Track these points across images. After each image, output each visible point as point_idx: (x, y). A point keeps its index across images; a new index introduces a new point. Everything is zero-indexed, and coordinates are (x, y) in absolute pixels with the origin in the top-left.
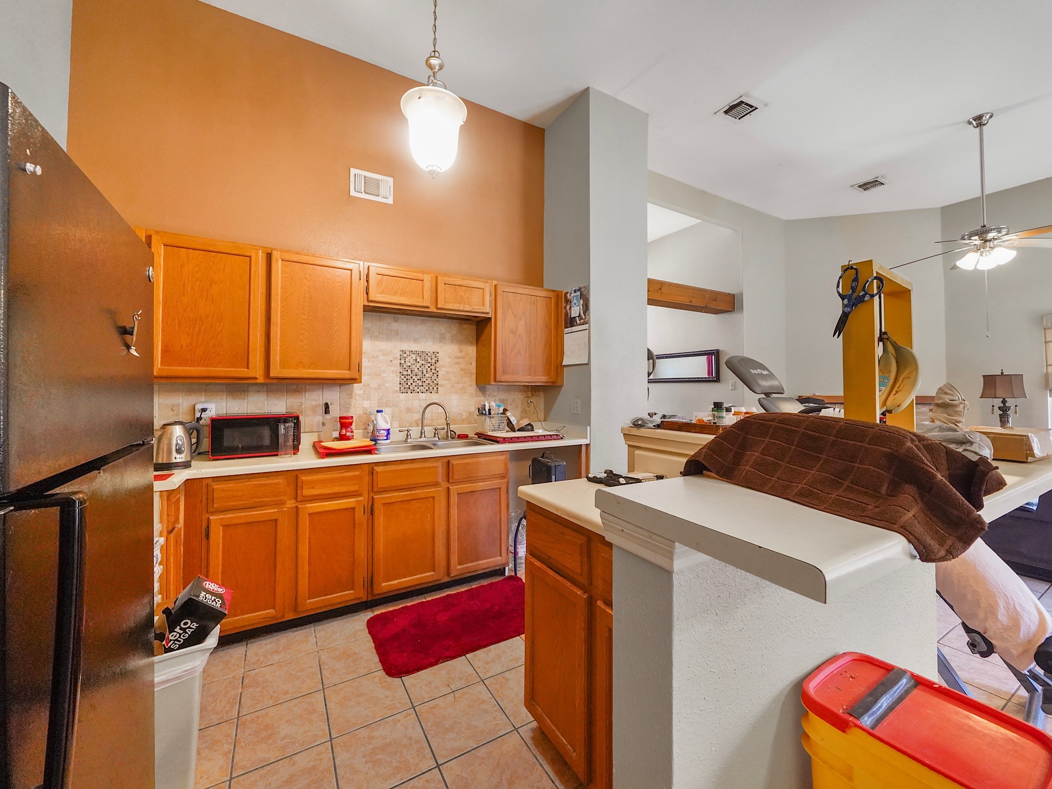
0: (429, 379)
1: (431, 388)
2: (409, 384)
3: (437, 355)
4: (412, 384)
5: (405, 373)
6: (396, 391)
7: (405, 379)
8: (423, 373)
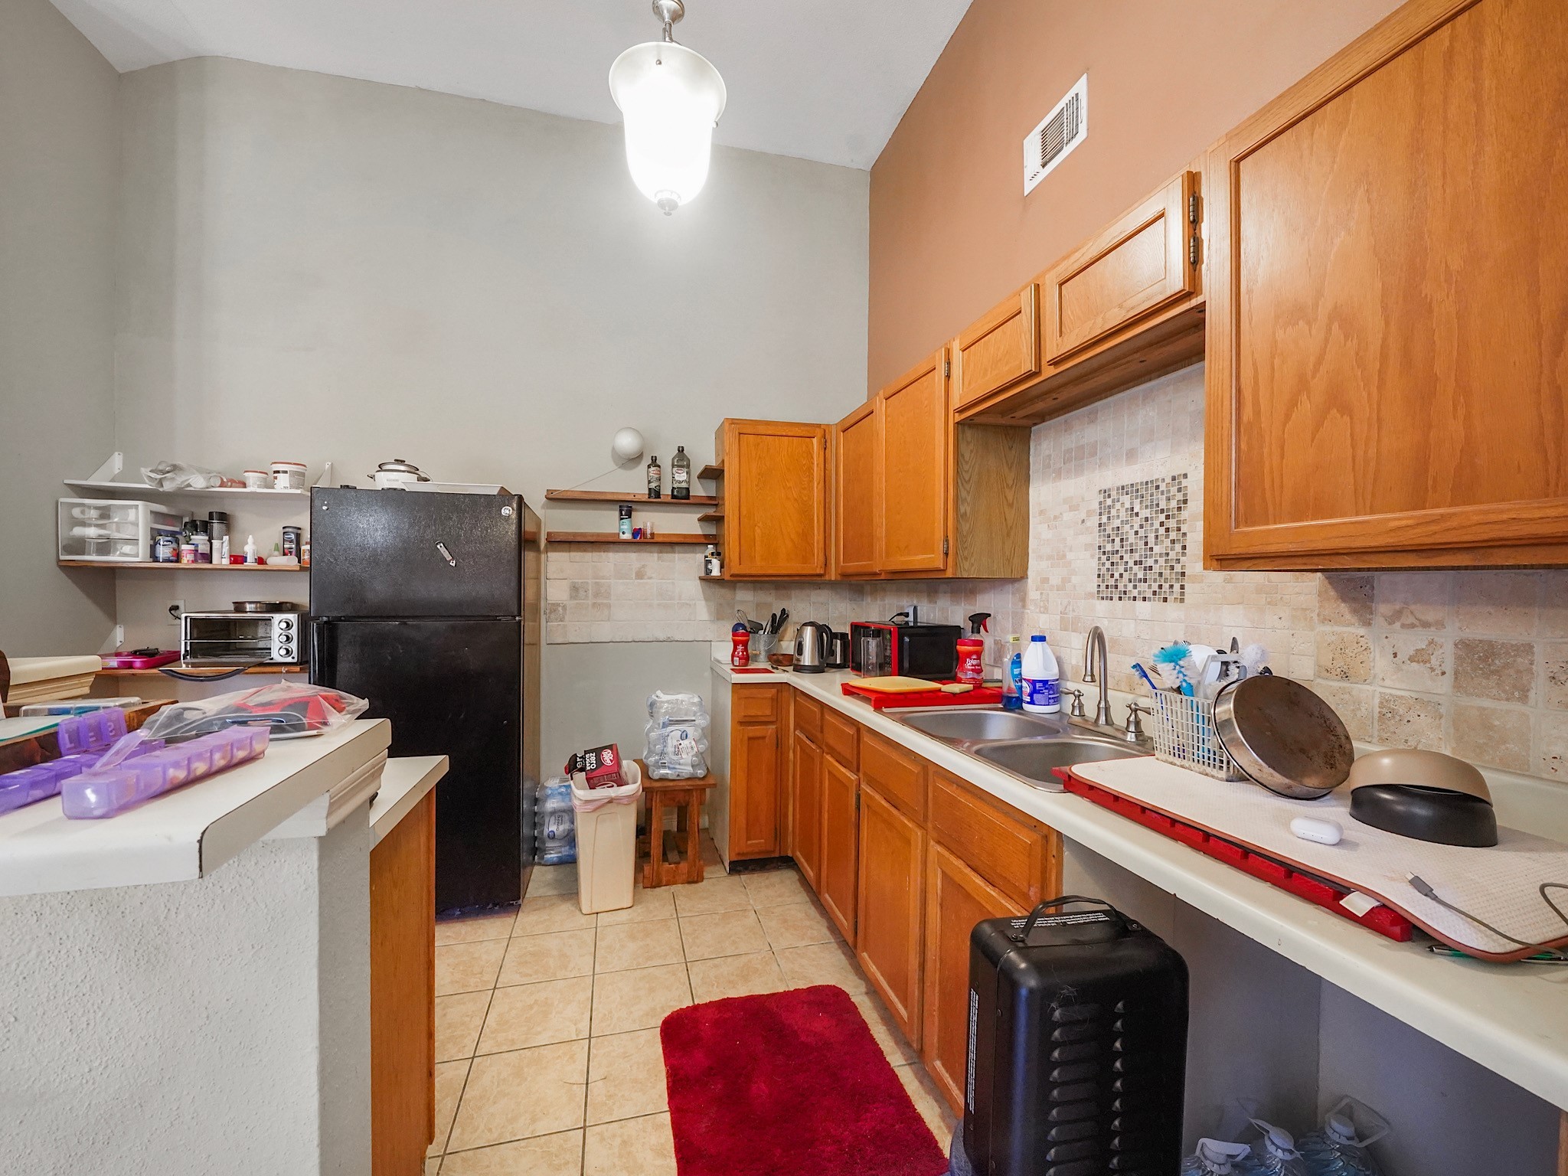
0: (1162, 561)
1: (1166, 586)
2: (1117, 575)
3: (1184, 482)
4: (1121, 575)
5: (1109, 547)
6: (1090, 595)
7: (1108, 565)
8: (1146, 544)
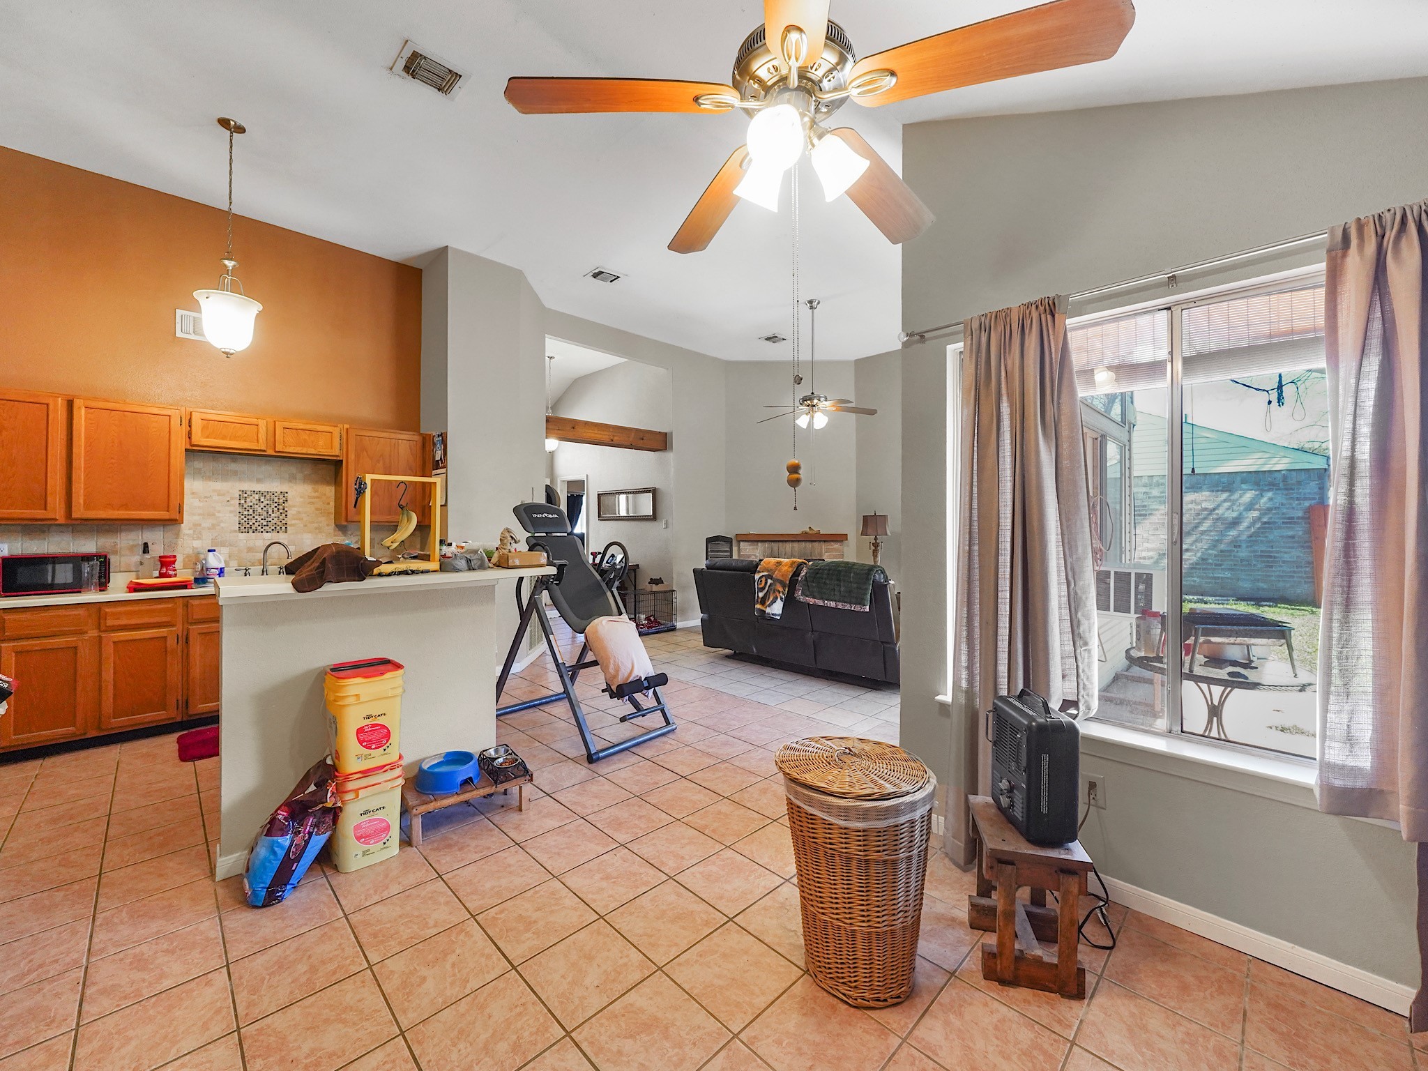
0: (276, 519)
1: (278, 528)
2: (251, 523)
3: (286, 495)
4: (254, 524)
5: (246, 513)
6: (236, 531)
7: (245, 519)
8: (268, 513)
